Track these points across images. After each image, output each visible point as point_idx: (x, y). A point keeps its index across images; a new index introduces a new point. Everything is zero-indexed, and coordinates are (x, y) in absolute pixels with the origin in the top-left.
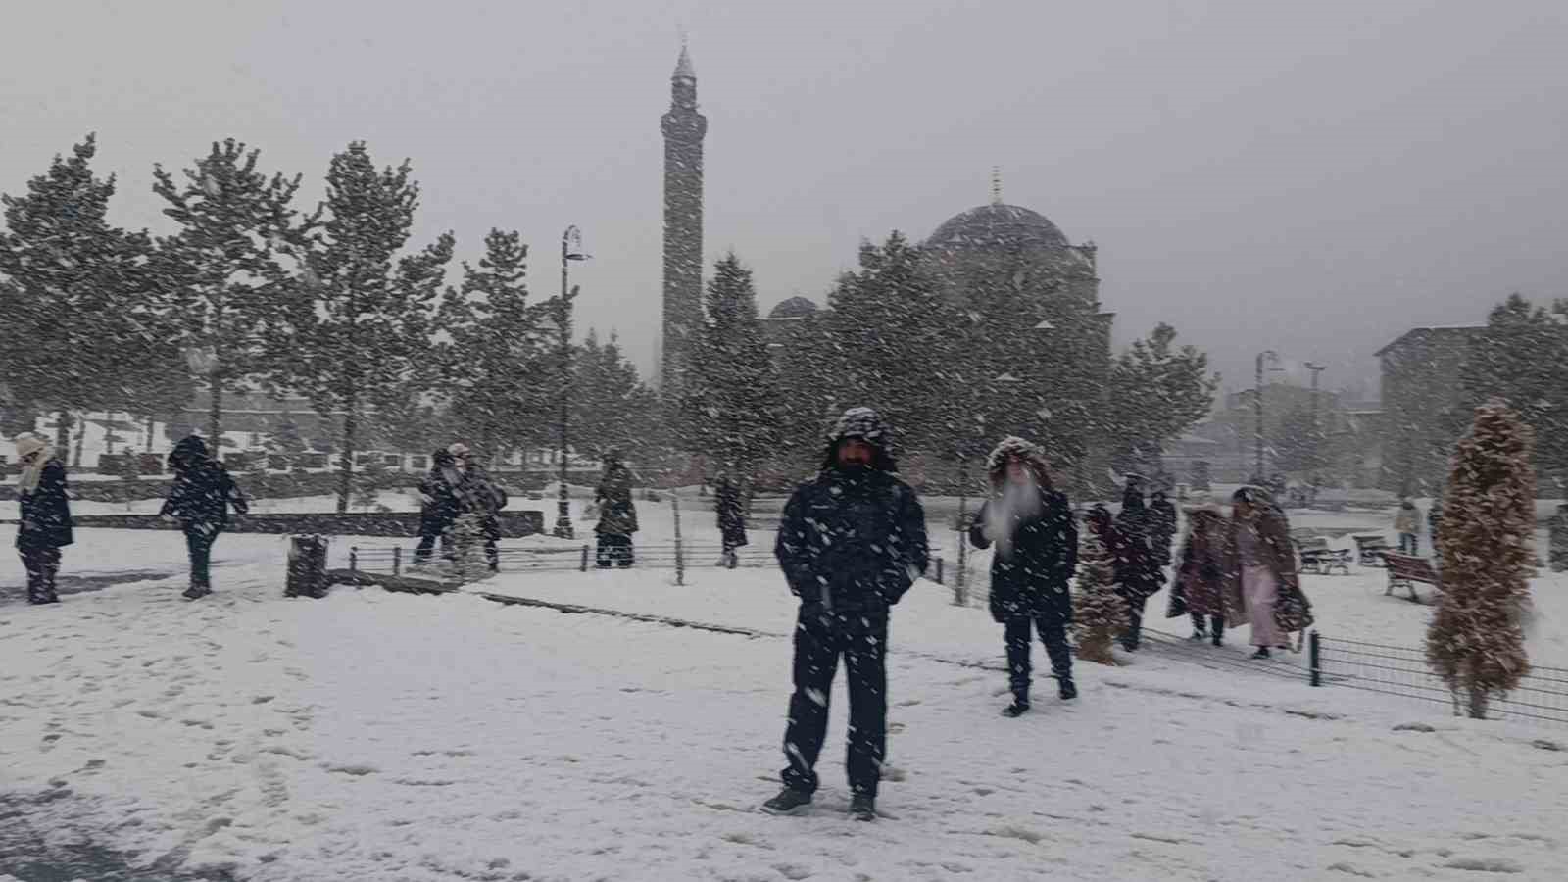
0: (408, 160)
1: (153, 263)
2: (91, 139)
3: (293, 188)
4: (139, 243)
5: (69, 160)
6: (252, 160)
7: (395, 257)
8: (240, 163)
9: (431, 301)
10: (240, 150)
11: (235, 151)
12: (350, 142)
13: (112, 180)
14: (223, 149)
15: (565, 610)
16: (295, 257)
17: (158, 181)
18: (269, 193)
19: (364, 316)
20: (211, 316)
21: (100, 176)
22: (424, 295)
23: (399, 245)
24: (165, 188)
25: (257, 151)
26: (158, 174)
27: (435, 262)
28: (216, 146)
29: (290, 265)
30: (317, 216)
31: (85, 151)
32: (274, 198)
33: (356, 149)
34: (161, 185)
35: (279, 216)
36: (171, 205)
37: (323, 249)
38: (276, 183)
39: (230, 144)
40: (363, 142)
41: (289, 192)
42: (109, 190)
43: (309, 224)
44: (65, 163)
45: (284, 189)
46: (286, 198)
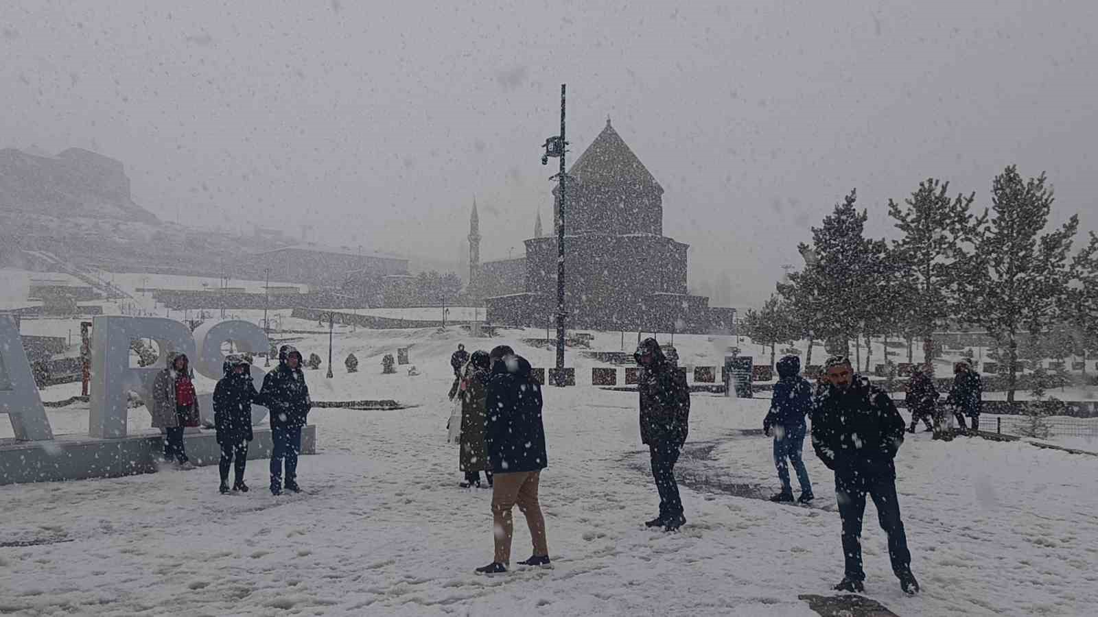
0: (1044, 172)
1: (888, 257)
2: (854, 192)
3: (971, 200)
4: (880, 246)
5: (843, 205)
6: (944, 188)
7: (1037, 237)
8: (938, 192)
9: (1063, 262)
10: (936, 184)
11: (933, 185)
12: (1006, 167)
13: (865, 212)
14: (927, 185)
15: (1071, 452)
16: (973, 242)
17: (891, 209)
18: (954, 208)
19: (1020, 275)
20: (922, 283)
21: (859, 211)
22: (1058, 259)
23: (1041, 228)
24: (896, 213)
25: (947, 183)
26: (891, 204)
27: (1065, 236)
28: (922, 184)
29: (969, 248)
30: (984, 217)
31: (850, 201)
32: (959, 209)
33: (1009, 170)
34: (893, 211)
35: (962, 220)
36: (900, 222)
37: (992, 236)
38: (959, 201)
39: (930, 181)
40: (1015, 166)
41: (967, 205)
42: (865, 218)
43: (980, 223)
44: (841, 206)
45: (964, 203)
46: (964, 210)
